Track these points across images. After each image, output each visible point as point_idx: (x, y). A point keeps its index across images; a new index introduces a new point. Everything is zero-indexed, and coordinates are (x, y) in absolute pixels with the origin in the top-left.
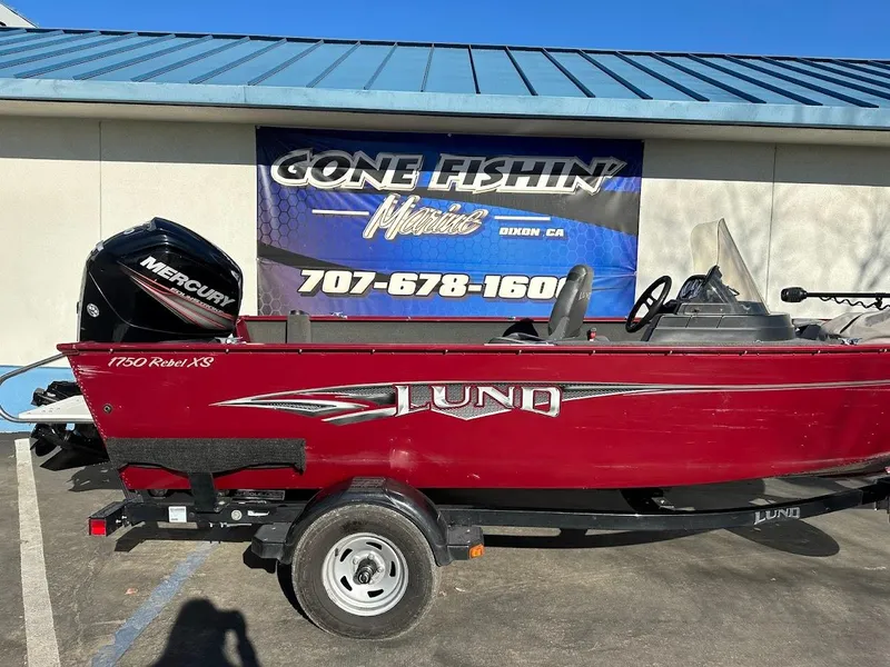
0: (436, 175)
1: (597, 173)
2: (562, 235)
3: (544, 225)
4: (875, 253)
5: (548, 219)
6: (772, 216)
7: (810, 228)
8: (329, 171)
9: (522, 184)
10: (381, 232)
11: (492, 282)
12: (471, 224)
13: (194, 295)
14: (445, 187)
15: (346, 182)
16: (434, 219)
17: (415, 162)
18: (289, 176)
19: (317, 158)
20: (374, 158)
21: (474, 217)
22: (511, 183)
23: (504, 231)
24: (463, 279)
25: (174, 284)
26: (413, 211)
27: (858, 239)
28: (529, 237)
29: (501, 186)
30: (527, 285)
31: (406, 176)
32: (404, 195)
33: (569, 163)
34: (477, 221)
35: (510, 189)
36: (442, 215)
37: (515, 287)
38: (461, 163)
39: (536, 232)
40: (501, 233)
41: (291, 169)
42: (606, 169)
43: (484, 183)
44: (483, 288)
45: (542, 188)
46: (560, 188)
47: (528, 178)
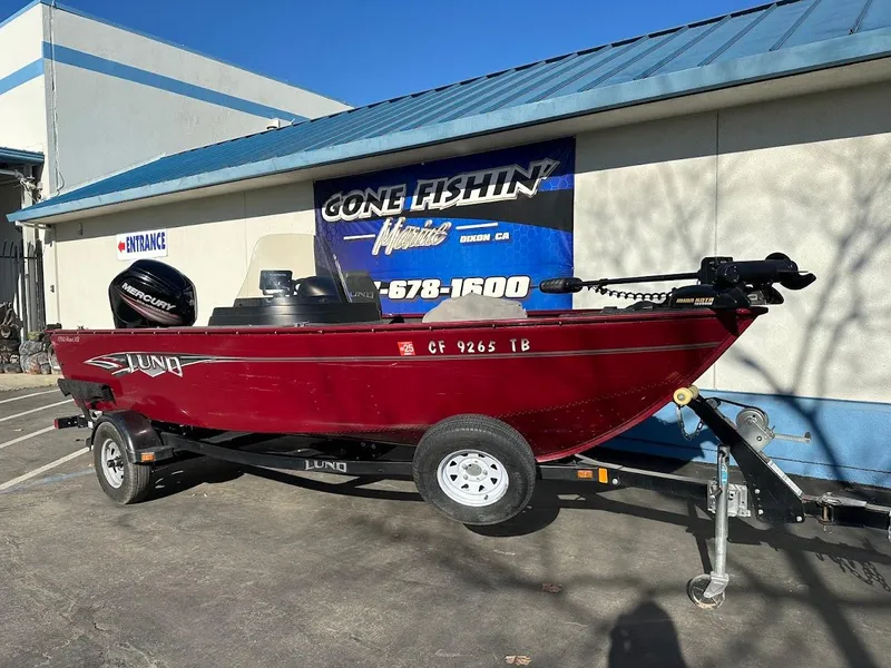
0: (415, 198)
2: (507, 237)
3: (492, 231)
5: (496, 224)
6: (717, 193)
8: (352, 206)
9: (475, 197)
10: (383, 248)
11: (456, 283)
12: (440, 236)
13: (149, 303)
14: (421, 207)
15: (361, 214)
16: (415, 234)
17: (401, 190)
18: (330, 214)
19: (345, 198)
20: (377, 192)
21: (441, 230)
22: (467, 196)
23: (464, 239)
24: (437, 283)
25: (137, 298)
26: (401, 229)
27: (833, 208)
28: (482, 243)
29: (460, 201)
30: (483, 286)
31: (396, 203)
33: (510, 171)
34: (444, 233)
35: (466, 202)
36: (420, 231)
37: (474, 288)
38: (431, 185)
39: (487, 237)
40: (461, 241)
41: (332, 209)
42: (542, 171)
43: (448, 199)
44: (451, 290)
45: (490, 197)
46: (505, 195)
47: (479, 190)
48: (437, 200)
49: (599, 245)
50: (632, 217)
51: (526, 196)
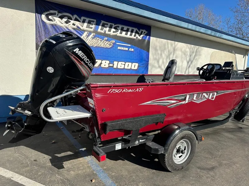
0: (100, 27)
1: (141, 34)
2: (133, 50)
3: (129, 47)
4: (190, 60)
5: (130, 45)
6: (174, 50)
7: (180, 53)
8: (64, 20)
9: (124, 34)
11: (115, 63)
12: (110, 45)
14: (103, 32)
15: (71, 25)
16: (100, 42)
17: (94, 22)
19: (60, 15)
20: (80, 18)
21: (111, 43)
22: (121, 33)
23: (119, 48)
24: (108, 62)
26: (93, 38)
27: (188, 56)
28: (125, 50)
29: (118, 33)
30: (125, 65)
31: (91, 26)
32: (90, 33)
33: (135, 29)
34: (112, 44)
35: (121, 35)
36: (102, 41)
37: (122, 65)
38: (107, 24)
39: (127, 49)
40: (118, 48)
41: (50, 17)
42: (143, 33)
43: (114, 32)
44: (113, 65)
45: (128, 36)
46: (133, 37)
47: (125, 32)
48: (110, 31)
49: (155, 57)
51: (139, 39)
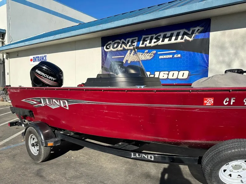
0: (141, 42)
1: (192, 33)
2: (180, 56)
3: (174, 54)
5: (175, 51)
8: (115, 46)
9: (166, 41)
10: (127, 61)
12: (151, 56)
13: (46, 78)
14: (144, 46)
15: (119, 48)
16: (141, 55)
17: (135, 39)
18: (107, 49)
20: (126, 40)
21: (152, 54)
22: (163, 41)
23: (161, 57)
24: (148, 73)
25: (42, 75)
28: (169, 58)
30: (168, 74)
31: (133, 44)
33: (182, 31)
34: (153, 55)
35: (163, 43)
36: (143, 54)
37: (164, 75)
38: (148, 37)
39: (171, 56)
40: (160, 58)
41: (108, 47)
42: (195, 32)
43: (155, 42)
44: (154, 76)
45: (173, 41)
46: (179, 40)
47: (168, 39)
48: (150, 43)
49: (221, 59)
50: (237, 48)
51: (188, 41)
